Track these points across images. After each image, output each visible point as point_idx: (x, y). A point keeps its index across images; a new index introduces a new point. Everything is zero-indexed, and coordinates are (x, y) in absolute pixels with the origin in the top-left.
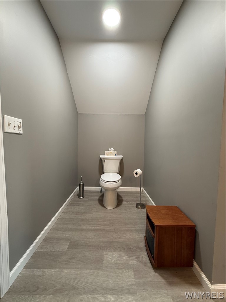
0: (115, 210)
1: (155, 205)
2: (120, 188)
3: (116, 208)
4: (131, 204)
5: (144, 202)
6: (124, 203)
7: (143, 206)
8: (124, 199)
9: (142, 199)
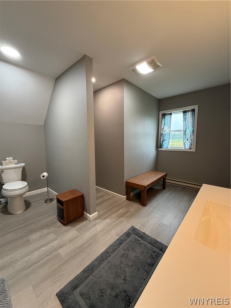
0: (25, 212)
1: (57, 194)
2: (27, 193)
3: (26, 210)
4: (40, 203)
5: (51, 198)
6: (32, 204)
7: (51, 200)
8: (31, 201)
9: (49, 196)
